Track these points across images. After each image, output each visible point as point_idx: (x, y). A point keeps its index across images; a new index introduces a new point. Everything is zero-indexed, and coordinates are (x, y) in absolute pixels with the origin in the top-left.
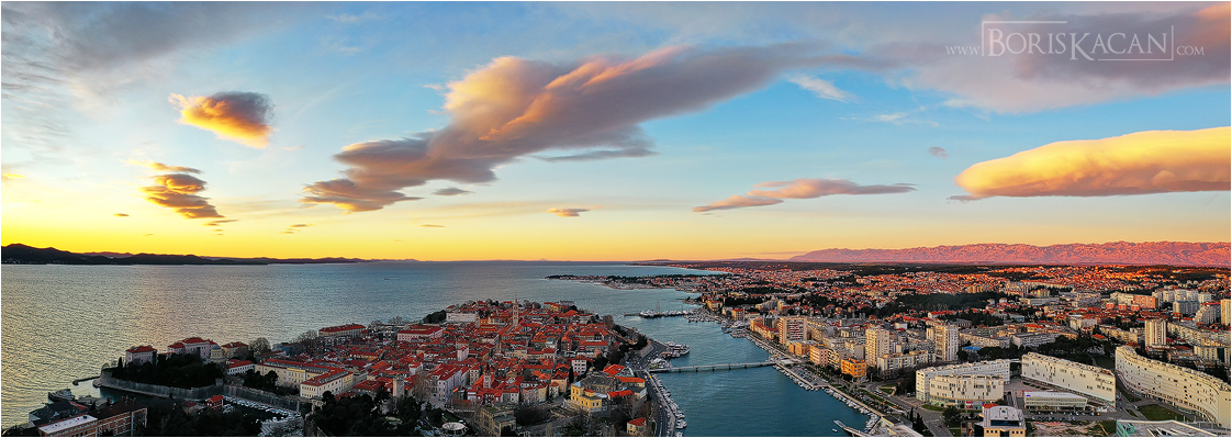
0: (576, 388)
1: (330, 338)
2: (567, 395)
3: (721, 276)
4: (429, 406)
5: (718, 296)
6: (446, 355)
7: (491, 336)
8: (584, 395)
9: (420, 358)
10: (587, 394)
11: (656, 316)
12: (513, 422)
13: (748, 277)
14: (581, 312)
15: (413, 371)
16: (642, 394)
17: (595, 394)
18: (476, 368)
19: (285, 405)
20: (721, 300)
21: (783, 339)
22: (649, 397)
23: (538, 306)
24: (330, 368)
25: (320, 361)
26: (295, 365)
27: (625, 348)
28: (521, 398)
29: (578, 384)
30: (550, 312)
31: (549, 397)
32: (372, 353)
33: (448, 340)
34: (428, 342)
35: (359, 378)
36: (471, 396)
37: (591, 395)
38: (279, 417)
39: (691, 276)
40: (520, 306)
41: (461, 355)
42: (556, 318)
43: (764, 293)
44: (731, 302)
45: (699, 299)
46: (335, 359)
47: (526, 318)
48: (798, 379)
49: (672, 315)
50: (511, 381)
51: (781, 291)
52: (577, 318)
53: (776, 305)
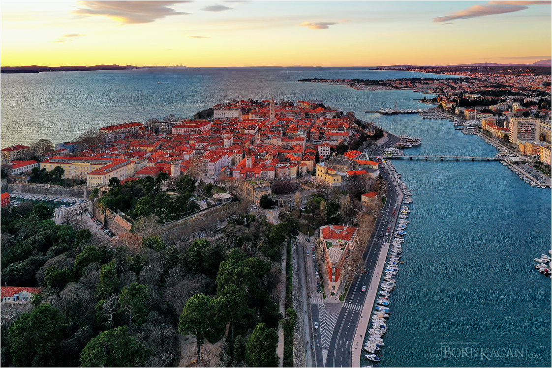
0: (321, 168)
1: (110, 135)
2: (314, 173)
3: (458, 80)
4: (201, 182)
5: (452, 98)
6: (214, 144)
7: (252, 128)
8: (327, 173)
9: (192, 147)
10: (330, 172)
11: (393, 114)
12: (269, 192)
13: (485, 81)
14: (329, 109)
15: (187, 157)
16: (375, 175)
17: (335, 172)
18: (239, 152)
19: (72, 194)
20: (455, 101)
21: (513, 138)
22: (380, 177)
23: (292, 104)
24: (113, 159)
25: (102, 155)
26: (79, 160)
27: (364, 138)
28: (276, 176)
29: (322, 164)
30: (302, 109)
31: (299, 174)
32: (150, 145)
33: (215, 132)
34: (199, 134)
35: (140, 166)
36: (236, 174)
37: (333, 173)
38: (68, 204)
39: (429, 79)
40: (276, 104)
41: (227, 143)
42: (306, 114)
43: (500, 96)
44: (465, 103)
45: (434, 100)
46: (117, 152)
47: (281, 114)
48: (525, 176)
49: (408, 113)
50: (268, 162)
51: (518, 94)
52: (324, 113)
53: (510, 107)
